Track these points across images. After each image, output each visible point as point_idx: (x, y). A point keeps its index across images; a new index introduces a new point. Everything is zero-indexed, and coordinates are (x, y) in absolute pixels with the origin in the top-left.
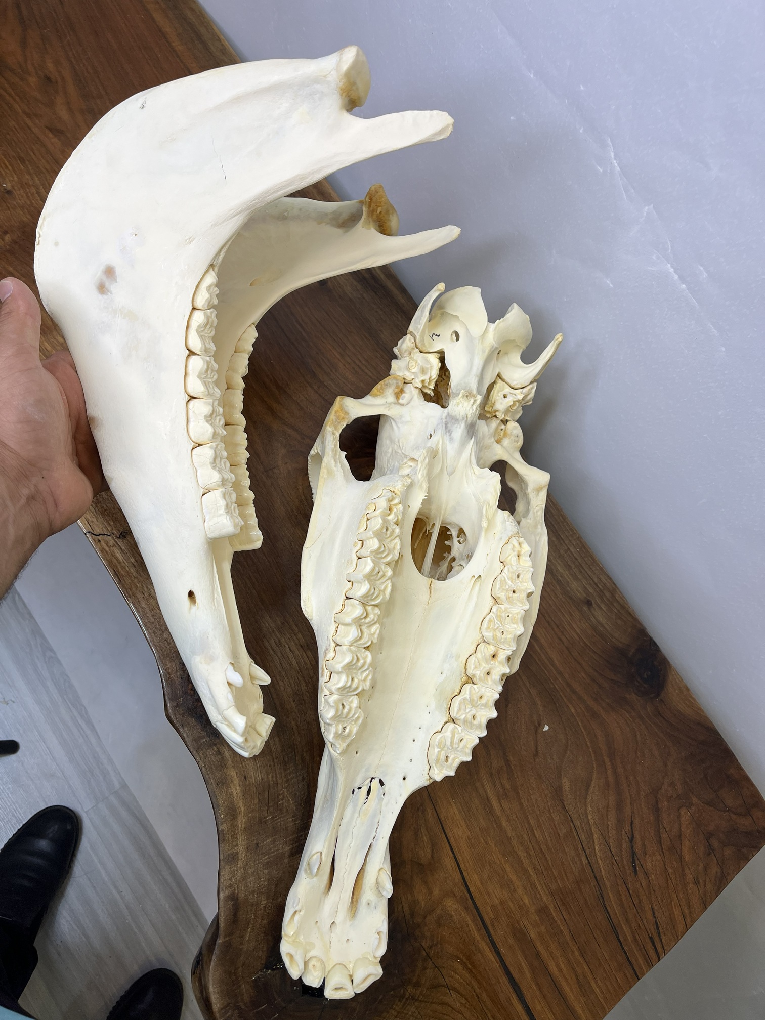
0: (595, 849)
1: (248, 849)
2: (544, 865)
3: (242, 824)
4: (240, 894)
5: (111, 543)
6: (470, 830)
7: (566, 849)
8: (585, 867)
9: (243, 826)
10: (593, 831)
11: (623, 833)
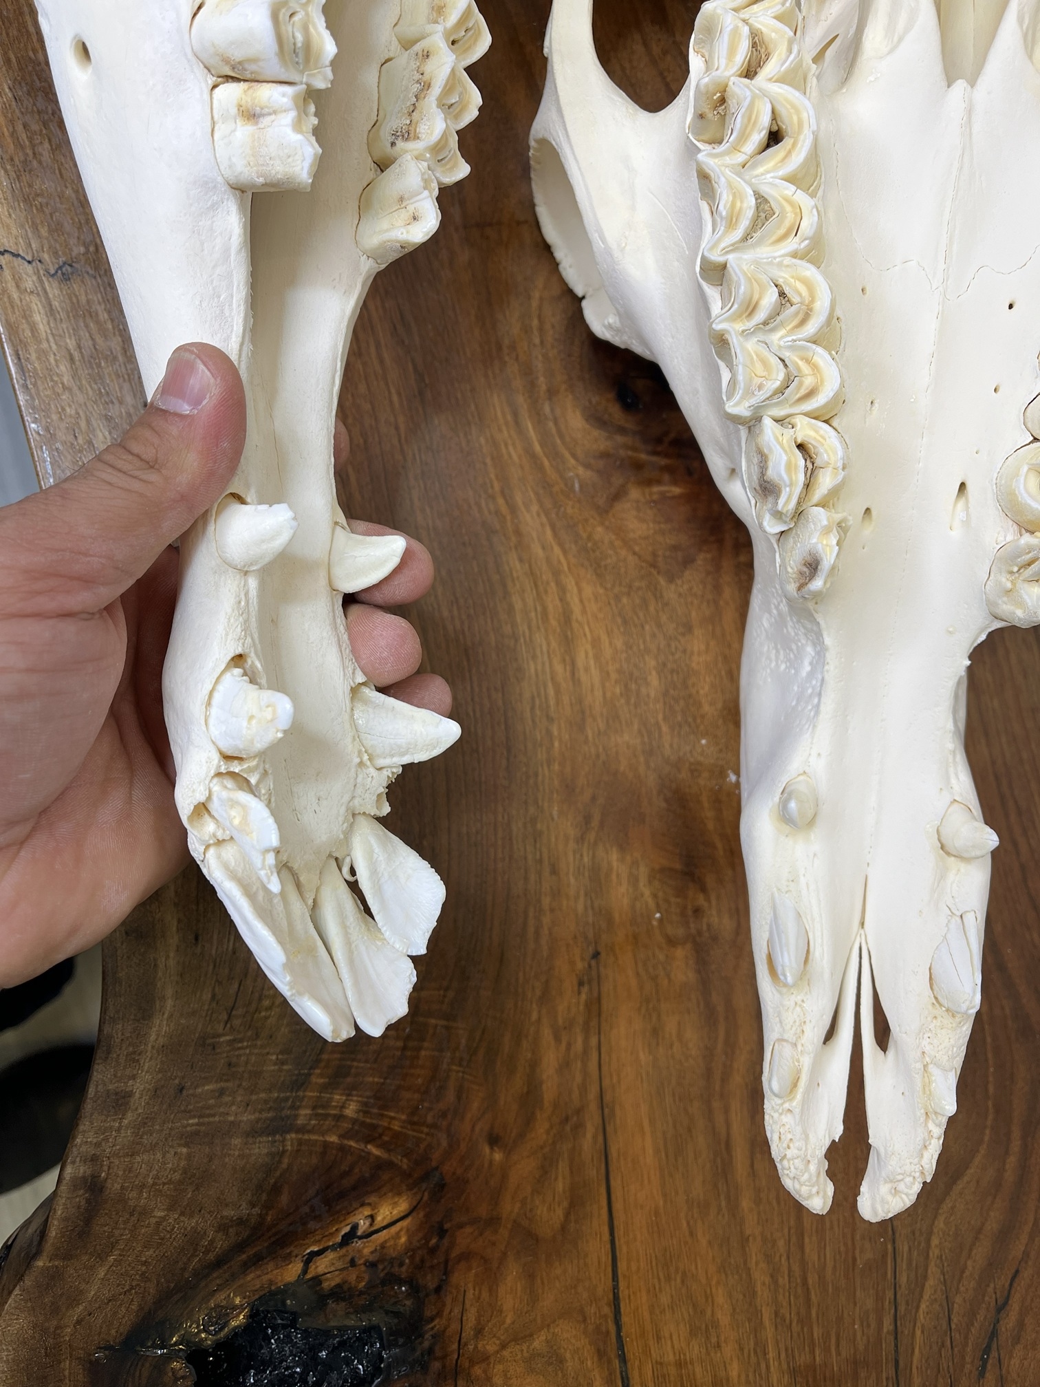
0: (918, 1307)
1: (156, 1092)
2: (798, 1313)
3: (158, 1035)
4: (109, 1181)
5: (29, 283)
6: (665, 1195)
7: (858, 1293)
8: (883, 1336)
9: (161, 1041)
10: (929, 1271)
11: (990, 1289)
